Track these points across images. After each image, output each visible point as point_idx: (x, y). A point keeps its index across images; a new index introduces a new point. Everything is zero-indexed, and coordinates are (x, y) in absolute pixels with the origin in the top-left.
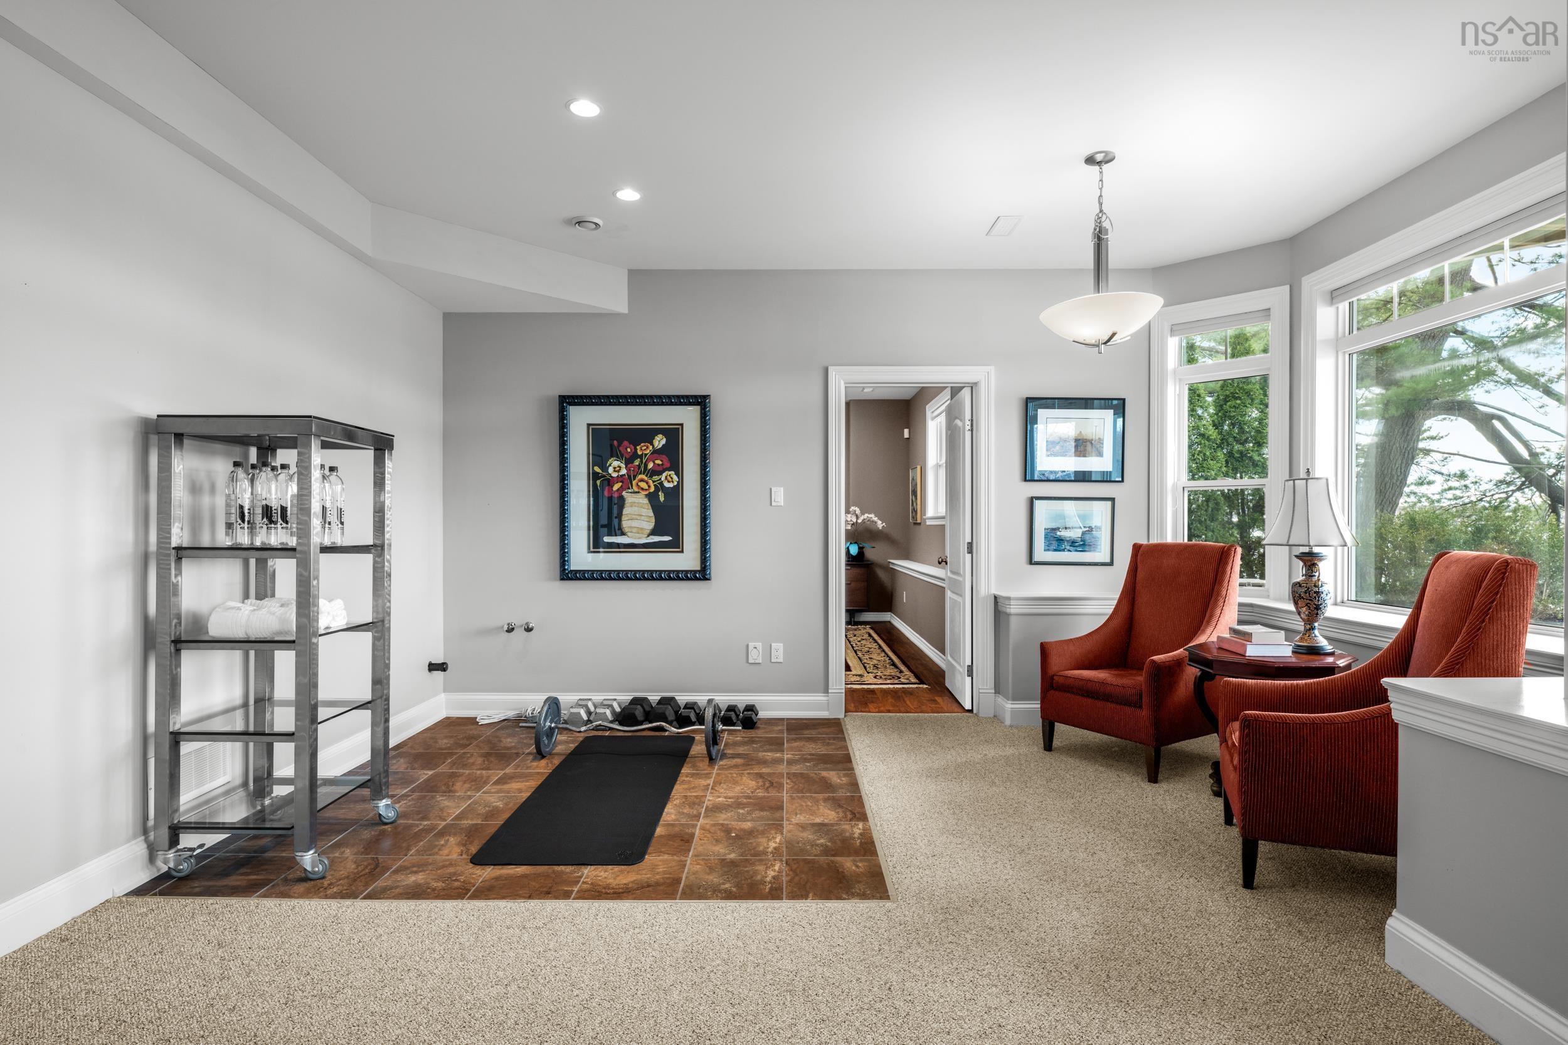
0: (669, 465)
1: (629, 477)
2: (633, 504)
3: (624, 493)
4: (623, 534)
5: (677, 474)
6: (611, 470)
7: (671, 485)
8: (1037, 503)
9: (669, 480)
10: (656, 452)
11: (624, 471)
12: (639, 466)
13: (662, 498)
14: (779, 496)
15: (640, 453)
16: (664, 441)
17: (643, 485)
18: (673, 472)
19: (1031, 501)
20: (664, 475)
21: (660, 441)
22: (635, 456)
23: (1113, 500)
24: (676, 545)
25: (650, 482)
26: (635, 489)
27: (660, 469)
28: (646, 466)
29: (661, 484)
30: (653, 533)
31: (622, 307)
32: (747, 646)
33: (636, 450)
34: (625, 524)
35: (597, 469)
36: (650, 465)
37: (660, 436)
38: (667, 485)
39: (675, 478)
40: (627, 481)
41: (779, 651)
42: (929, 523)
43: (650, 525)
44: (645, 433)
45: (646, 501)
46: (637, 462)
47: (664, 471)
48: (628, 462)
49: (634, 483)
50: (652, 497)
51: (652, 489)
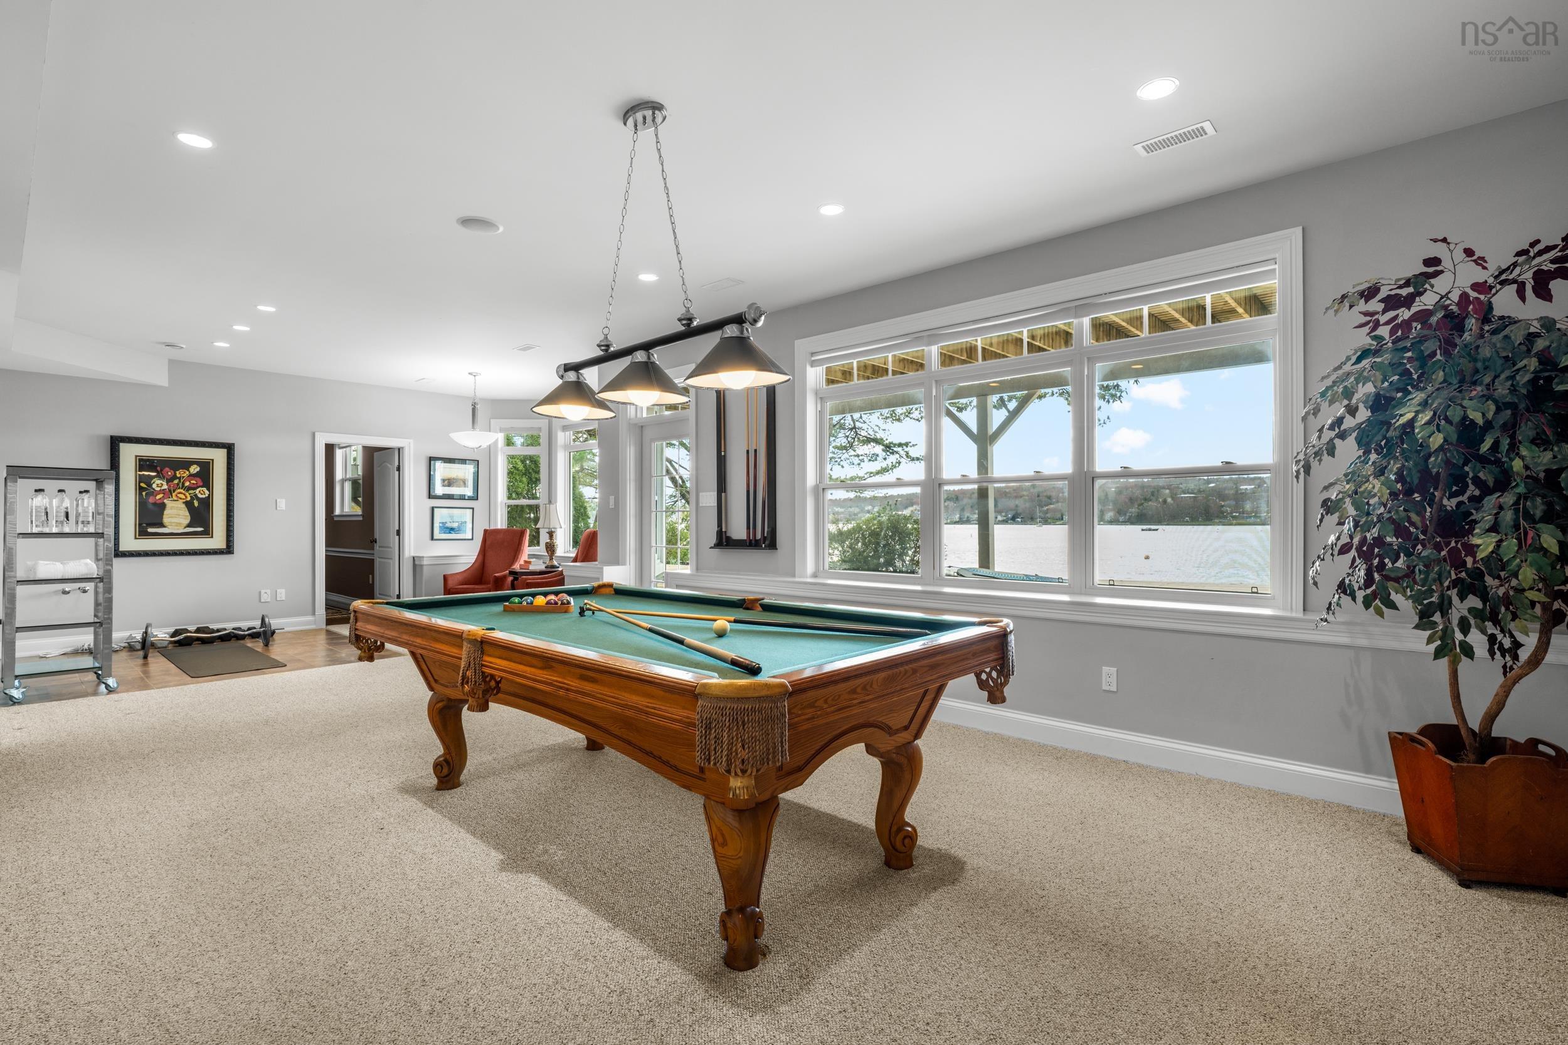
0: (201, 484)
1: (170, 491)
2: (172, 508)
3: (165, 501)
4: (164, 527)
5: (209, 490)
6: (154, 486)
7: (204, 496)
8: (435, 510)
9: (202, 493)
10: (191, 475)
11: (165, 487)
12: (178, 484)
13: (196, 504)
14: (282, 504)
15: (178, 475)
16: (198, 469)
17: (182, 496)
18: (204, 489)
19: (433, 509)
20: (198, 490)
21: (194, 469)
22: (174, 477)
23: (473, 509)
24: (207, 532)
25: (187, 494)
26: (176, 499)
27: (195, 486)
28: (183, 484)
29: (196, 495)
30: (189, 526)
31: (164, 382)
32: (260, 593)
33: (175, 473)
34: (166, 520)
35: (143, 485)
36: (187, 484)
37: (195, 466)
38: (200, 496)
39: (207, 492)
40: (169, 493)
41: (282, 594)
42: (336, 519)
43: (187, 521)
44: (185, 464)
45: (184, 506)
46: (176, 482)
47: (198, 487)
48: (169, 481)
49: (174, 494)
50: (189, 505)
51: (189, 499)
